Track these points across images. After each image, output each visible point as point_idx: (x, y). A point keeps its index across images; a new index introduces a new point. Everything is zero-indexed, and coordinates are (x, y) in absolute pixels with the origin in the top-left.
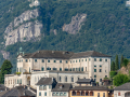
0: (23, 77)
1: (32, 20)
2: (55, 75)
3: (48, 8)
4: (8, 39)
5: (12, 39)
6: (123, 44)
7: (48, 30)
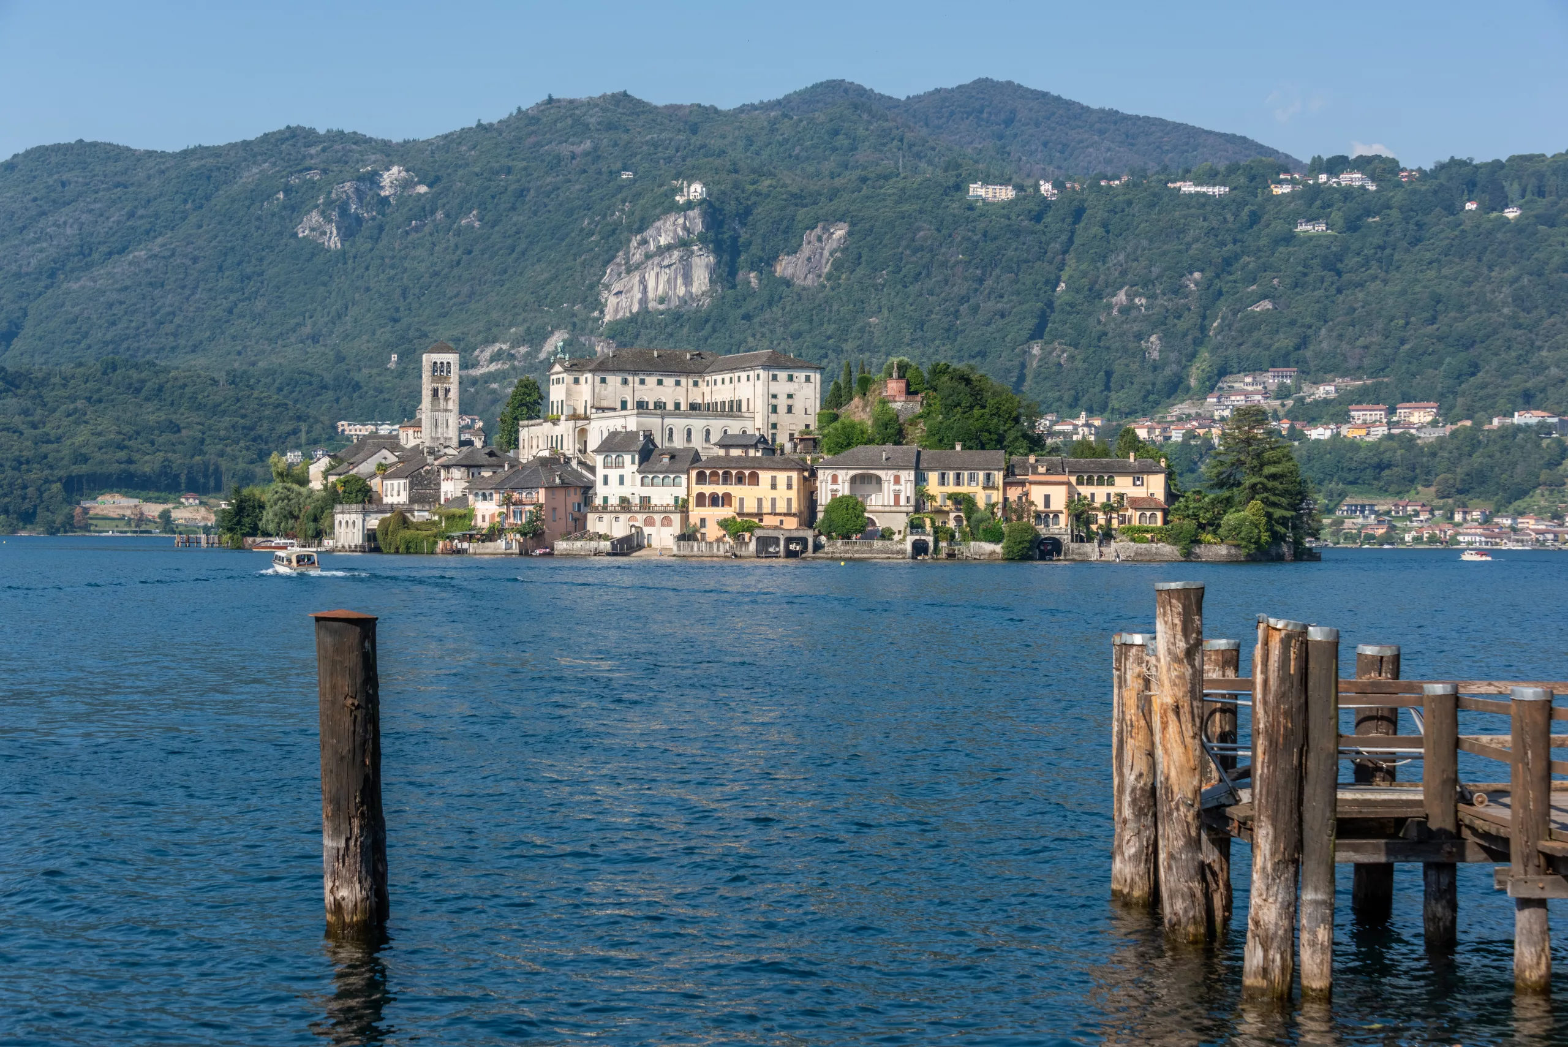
0: (565, 429)
1: (683, 244)
2: (653, 423)
3: (731, 207)
4: (612, 301)
5: (624, 300)
6: (956, 314)
7: (733, 272)
